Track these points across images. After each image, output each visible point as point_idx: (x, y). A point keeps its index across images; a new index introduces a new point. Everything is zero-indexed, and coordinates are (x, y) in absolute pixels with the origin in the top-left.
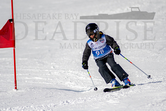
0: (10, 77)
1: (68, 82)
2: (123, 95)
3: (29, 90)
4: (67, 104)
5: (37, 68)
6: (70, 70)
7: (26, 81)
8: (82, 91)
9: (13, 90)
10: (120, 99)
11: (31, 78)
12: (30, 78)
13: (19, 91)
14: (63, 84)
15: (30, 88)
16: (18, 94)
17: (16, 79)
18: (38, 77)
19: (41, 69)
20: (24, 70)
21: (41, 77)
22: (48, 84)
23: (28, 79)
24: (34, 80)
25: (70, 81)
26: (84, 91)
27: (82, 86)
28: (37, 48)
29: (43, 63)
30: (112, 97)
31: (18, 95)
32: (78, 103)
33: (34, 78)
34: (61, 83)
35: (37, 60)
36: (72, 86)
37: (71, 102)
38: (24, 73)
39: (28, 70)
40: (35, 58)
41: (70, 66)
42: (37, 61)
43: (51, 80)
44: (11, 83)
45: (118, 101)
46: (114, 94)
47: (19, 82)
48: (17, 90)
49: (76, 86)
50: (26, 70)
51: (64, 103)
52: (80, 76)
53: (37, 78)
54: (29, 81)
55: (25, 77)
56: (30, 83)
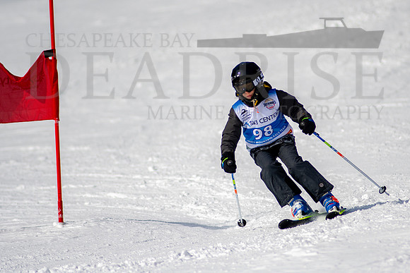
0: (46, 192)
1: (189, 205)
2: (326, 237)
3: (93, 225)
4: (187, 258)
5: (113, 171)
6: (194, 176)
7: (86, 204)
8: (226, 227)
9: (55, 224)
10: (317, 247)
11: (98, 194)
12: (97, 196)
13: (69, 227)
14: (176, 209)
15: (97, 220)
16: (67, 234)
17: (62, 197)
18: (115, 192)
19: (122, 174)
20: (82, 175)
21: (122, 193)
22: (141, 211)
23: (92, 198)
24: (107, 201)
25: (196, 203)
26: (228, 227)
27: (224, 215)
28: (112, 121)
29: (128, 157)
30: (298, 241)
31: (66, 236)
32: (214, 255)
33: (105, 196)
34: (173, 206)
35: (114, 150)
36: (200, 215)
37: (197, 255)
38: (82, 184)
39: (90, 175)
40: (109, 146)
41: (194, 166)
42: (114, 154)
43: (147, 201)
44: (49, 207)
45: (313, 252)
46: (304, 234)
47: (69, 205)
48: (65, 224)
49: (208, 215)
50: (86, 175)
51: (180, 257)
52: (219, 190)
53: (113, 195)
54: (93, 203)
55: (84, 193)
56: (96, 208)
